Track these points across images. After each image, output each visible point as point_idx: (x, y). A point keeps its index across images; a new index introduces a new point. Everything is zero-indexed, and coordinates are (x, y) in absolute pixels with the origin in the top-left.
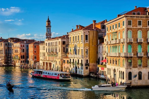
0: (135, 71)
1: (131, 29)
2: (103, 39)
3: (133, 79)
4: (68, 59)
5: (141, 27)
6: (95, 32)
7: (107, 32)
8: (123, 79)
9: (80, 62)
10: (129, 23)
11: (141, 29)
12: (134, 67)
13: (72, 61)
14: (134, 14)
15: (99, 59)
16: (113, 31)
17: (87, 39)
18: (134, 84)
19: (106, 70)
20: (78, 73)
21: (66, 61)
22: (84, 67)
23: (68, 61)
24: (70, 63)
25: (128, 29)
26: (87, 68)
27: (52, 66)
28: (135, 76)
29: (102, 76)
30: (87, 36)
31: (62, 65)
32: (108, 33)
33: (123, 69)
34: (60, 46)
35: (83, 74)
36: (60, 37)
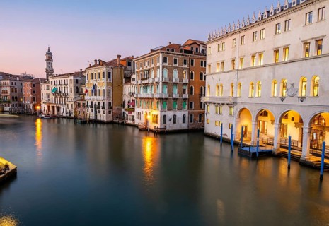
0: (170, 114)
1: (166, 67)
2: (130, 78)
3: (168, 122)
4: (84, 102)
5: (177, 65)
6: (119, 69)
7: (136, 70)
8: (157, 123)
9: (101, 105)
10: (165, 60)
11: (176, 68)
12: (169, 110)
13: (90, 104)
14: (168, 50)
15: (124, 102)
16: (145, 68)
17: (109, 77)
18: (168, 128)
19: (134, 114)
20: (98, 118)
21: (81, 104)
22: (106, 111)
23: (84, 104)
24: (87, 106)
25: (163, 67)
26: (110, 112)
27: (62, 110)
28: (170, 120)
29: (130, 122)
30: (109, 73)
31: (75, 109)
32: (137, 72)
33: (157, 112)
34: (72, 85)
35: (105, 119)
36: (71, 74)
